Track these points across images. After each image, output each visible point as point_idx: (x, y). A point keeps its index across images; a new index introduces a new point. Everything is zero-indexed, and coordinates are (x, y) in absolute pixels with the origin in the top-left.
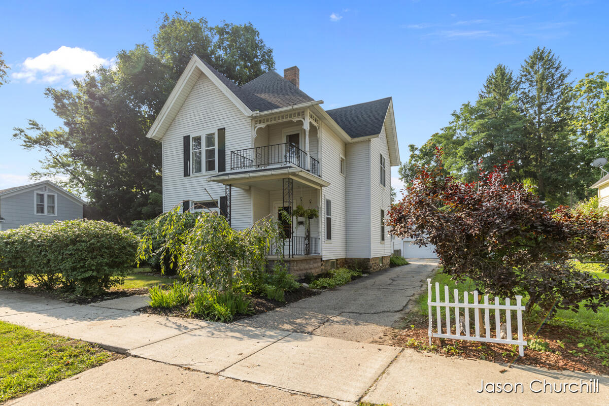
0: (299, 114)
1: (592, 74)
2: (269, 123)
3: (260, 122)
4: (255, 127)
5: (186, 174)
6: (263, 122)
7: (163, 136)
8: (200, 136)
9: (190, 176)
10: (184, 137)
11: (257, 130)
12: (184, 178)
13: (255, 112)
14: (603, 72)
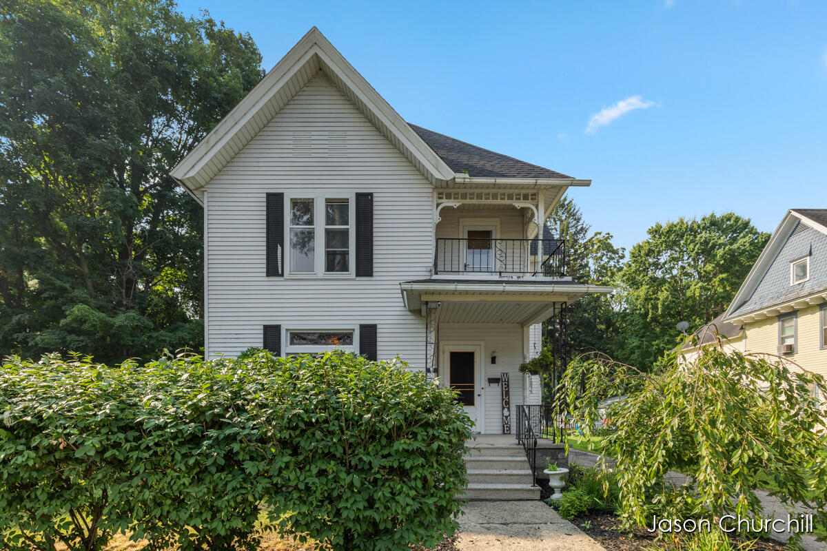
0: (526, 197)
1: (600, 233)
2: (468, 201)
3: (448, 197)
4: (438, 205)
5: (273, 269)
6: (455, 198)
7: (207, 184)
8: (313, 199)
9: (282, 275)
10: (267, 194)
11: (441, 209)
12: (266, 279)
13: (462, 175)
14: (609, 234)
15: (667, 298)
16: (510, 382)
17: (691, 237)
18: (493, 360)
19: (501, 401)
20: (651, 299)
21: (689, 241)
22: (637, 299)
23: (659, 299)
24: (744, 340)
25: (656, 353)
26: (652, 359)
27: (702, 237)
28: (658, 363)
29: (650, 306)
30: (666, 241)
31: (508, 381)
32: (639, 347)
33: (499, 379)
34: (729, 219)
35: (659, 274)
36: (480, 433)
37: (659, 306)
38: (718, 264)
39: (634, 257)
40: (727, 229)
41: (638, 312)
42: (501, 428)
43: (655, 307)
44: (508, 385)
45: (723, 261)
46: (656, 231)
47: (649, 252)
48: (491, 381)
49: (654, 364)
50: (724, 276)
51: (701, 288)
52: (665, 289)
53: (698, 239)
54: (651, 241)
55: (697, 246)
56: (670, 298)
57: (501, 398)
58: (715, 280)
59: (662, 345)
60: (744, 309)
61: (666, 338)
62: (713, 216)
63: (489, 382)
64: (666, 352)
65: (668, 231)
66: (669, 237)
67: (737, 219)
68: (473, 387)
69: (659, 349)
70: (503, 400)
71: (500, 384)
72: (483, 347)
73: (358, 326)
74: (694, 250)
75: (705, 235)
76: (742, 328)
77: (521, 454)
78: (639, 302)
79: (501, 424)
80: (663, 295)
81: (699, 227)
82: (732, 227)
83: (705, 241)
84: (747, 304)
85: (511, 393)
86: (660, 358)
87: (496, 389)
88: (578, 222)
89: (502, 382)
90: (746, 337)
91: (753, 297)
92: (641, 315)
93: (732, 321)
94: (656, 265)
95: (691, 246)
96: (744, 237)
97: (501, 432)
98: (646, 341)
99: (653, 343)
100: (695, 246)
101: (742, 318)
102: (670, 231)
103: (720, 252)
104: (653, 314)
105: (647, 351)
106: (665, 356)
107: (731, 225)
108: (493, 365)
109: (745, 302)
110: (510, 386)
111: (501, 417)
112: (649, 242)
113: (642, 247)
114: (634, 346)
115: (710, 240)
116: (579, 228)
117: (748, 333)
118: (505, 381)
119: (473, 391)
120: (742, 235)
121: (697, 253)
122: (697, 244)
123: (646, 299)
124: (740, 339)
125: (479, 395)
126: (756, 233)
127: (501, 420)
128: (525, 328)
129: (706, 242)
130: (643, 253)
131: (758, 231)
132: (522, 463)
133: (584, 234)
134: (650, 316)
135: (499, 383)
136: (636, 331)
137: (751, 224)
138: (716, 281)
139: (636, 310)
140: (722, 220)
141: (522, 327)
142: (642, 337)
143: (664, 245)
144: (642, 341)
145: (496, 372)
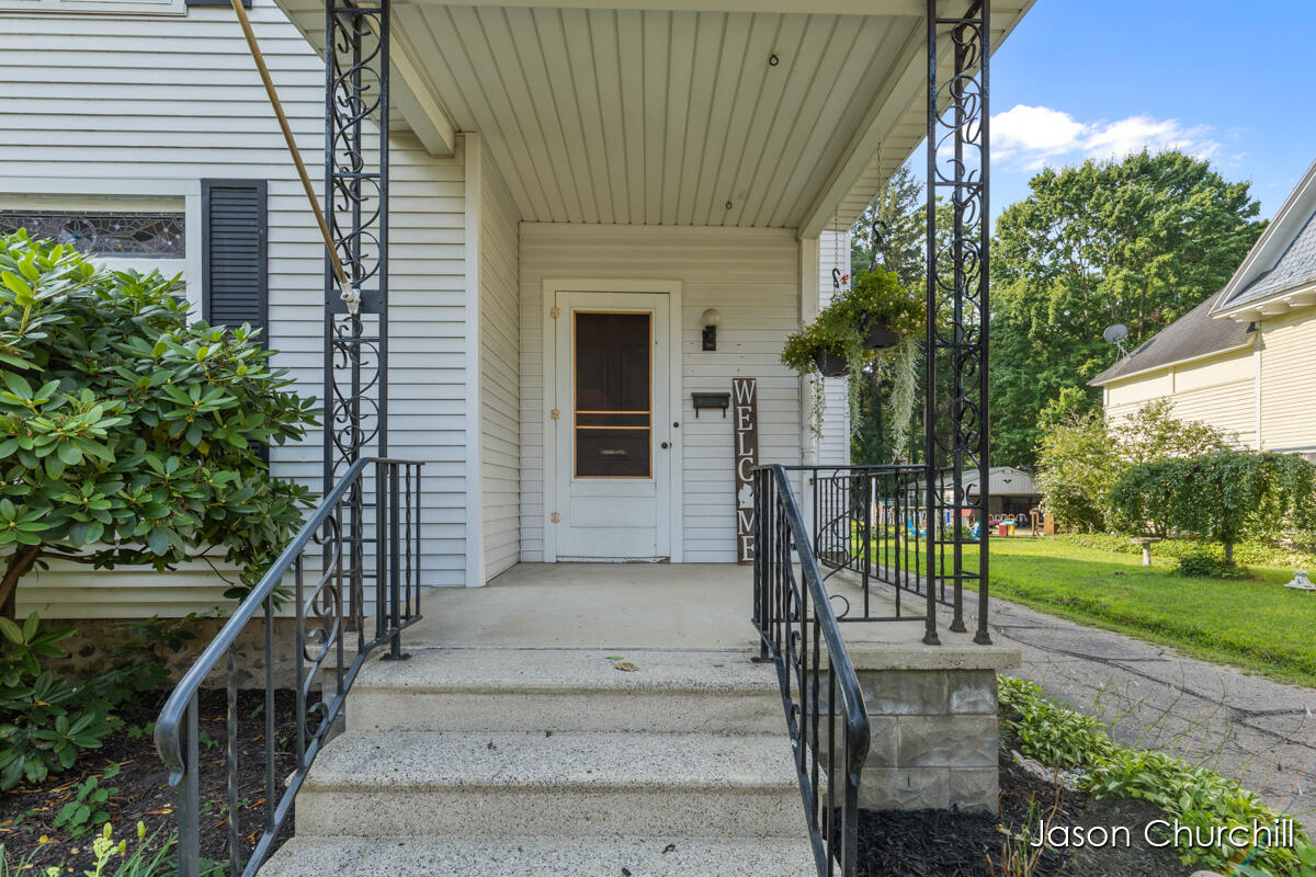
15: (1064, 297)
16: (759, 408)
17: (1108, 193)
18: (709, 338)
19: (732, 462)
20: (1036, 300)
21: (1103, 198)
22: (1009, 301)
23: (1049, 300)
24: (1257, 354)
25: (1043, 395)
26: (1036, 404)
27: (1125, 191)
28: (1049, 411)
29: (1033, 312)
30: (1062, 200)
31: (754, 404)
32: (1012, 384)
33: (725, 397)
34: (1171, 163)
35: (1046, 261)
36: (668, 559)
37: (1051, 311)
38: (1156, 238)
39: (1004, 228)
40: (1169, 178)
41: (1011, 322)
42: (733, 545)
43: (1043, 315)
44: (754, 416)
45: (1165, 232)
46: (1044, 183)
47: (1032, 220)
48: (702, 401)
49: (1042, 411)
50: (1167, 257)
51: (1126, 278)
52: (1061, 282)
53: (1119, 194)
54: (1034, 199)
55: (1119, 206)
56: (1069, 298)
57: (731, 452)
58: (1147, 265)
59: (1054, 379)
60: (1261, 288)
61: (1061, 369)
62: (1145, 155)
63: (697, 407)
64: (1063, 391)
65: (1066, 182)
66: (1067, 193)
67: (1186, 162)
68: (646, 420)
69: (1049, 386)
70: (737, 459)
71: (730, 412)
72: (676, 298)
73: (197, 188)
74: (1112, 213)
75: (1131, 186)
76: (1252, 328)
77: (766, 723)
78: (1013, 305)
79: (732, 534)
80: (1057, 292)
81: (1120, 175)
82: (1178, 175)
83: (1131, 198)
84: (1268, 277)
85: (762, 440)
86: (1051, 401)
87: (717, 426)
88: (905, 175)
89: (736, 403)
90: (1262, 347)
91: (1283, 262)
92: (1017, 328)
93: (1232, 314)
94: (1041, 244)
95: (1108, 207)
96: (1201, 190)
97: (733, 557)
98: (1025, 373)
99: (1039, 376)
100: (1115, 205)
101: (1258, 306)
102: (1070, 179)
103: (1159, 217)
104: (1039, 324)
105: (1028, 392)
106: (1062, 398)
107: (1176, 172)
108: (709, 354)
109: (1263, 275)
110: (761, 417)
111: (732, 510)
112: (1031, 202)
113: (1019, 211)
114: (1006, 382)
115: (1140, 197)
116: (906, 187)
117: (1266, 337)
118: (745, 402)
119: (648, 433)
120: (1196, 188)
121: (1118, 218)
122: (1118, 202)
123: (1026, 300)
124: (1248, 351)
125: (664, 446)
126: (1220, 185)
127: (732, 522)
128: (805, 243)
129: (1133, 201)
130: (1020, 220)
131: (1225, 181)
132: (766, 801)
133: (914, 197)
134: (1033, 329)
135: (724, 408)
136: (1006, 355)
137: (1211, 170)
138: (1152, 267)
139: (1008, 318)
140: (1161, 163)
141: (798, 240)
142: (1018, 367)
143: (1059, 206)
144: (1019, 373)
145: (716, 374)
